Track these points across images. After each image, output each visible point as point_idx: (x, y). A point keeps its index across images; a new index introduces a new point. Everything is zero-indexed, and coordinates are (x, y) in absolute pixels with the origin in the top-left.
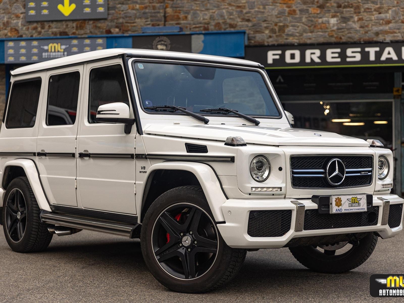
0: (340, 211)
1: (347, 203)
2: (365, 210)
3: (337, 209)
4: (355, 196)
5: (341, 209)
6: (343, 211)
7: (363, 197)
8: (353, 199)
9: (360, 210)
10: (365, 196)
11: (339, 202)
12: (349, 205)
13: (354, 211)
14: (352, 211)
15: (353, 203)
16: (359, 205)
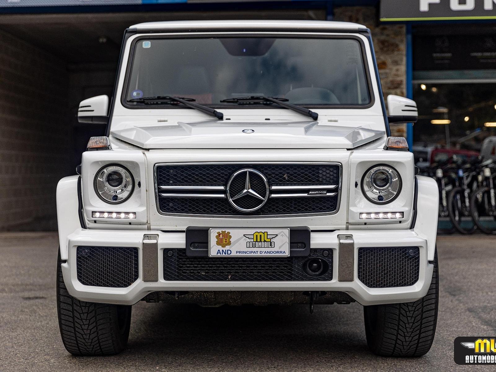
0: (225, 254)
1: (244, 241)
2: (284, 254)
3: (219, 250)
4: (263, 231)
5: (228, 250)
6: (234, 254)
7: (282, 233)
8: (257, 236)
9: (273, 254)
10: (287, 232)
11: (224, 239)
12: (248, 245)
13: (259, 255)
14: (255, 254)
15: (258, 242)
16: (271, 245)
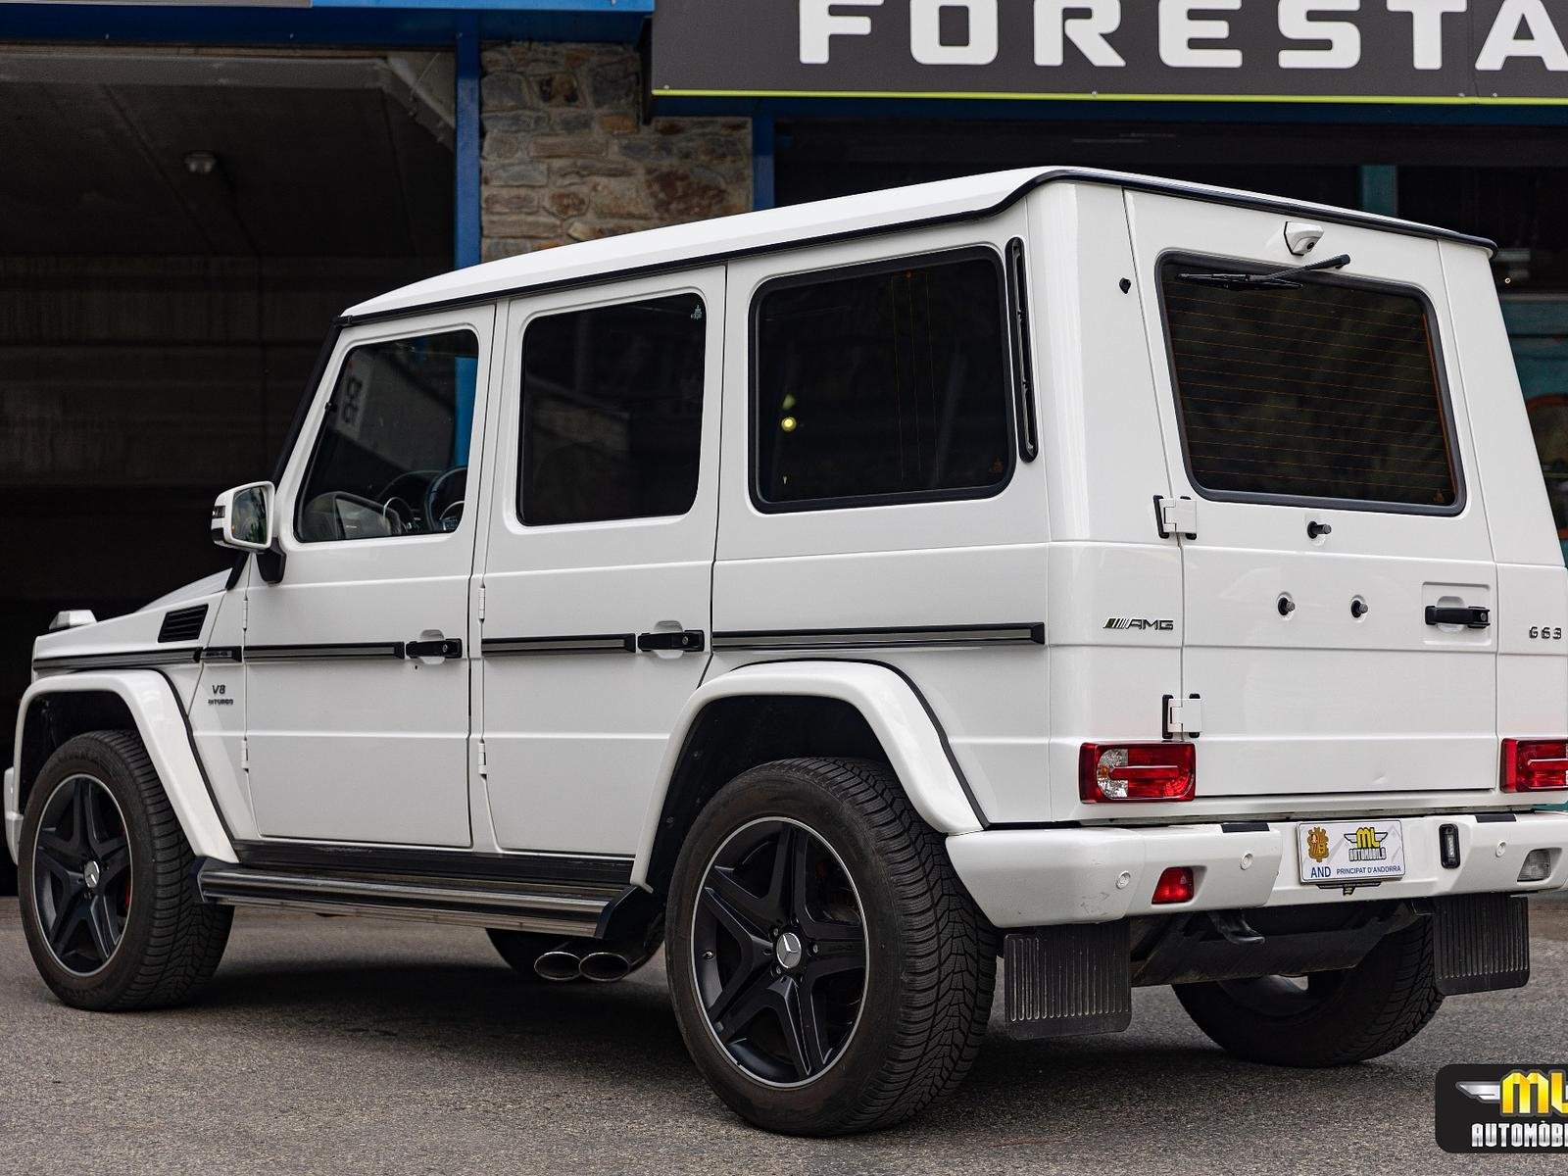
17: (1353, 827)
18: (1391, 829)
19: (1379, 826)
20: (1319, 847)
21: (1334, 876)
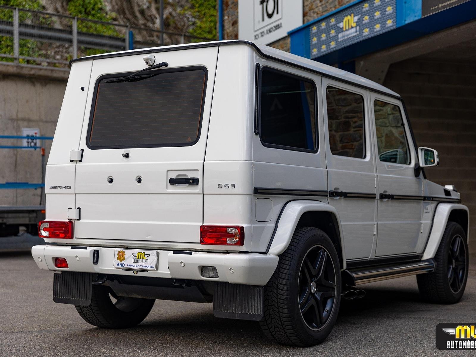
17: (136, 251)
18: (152, 254)
19: (147, 252)
20: (121, 257)
21: (126, 266)
